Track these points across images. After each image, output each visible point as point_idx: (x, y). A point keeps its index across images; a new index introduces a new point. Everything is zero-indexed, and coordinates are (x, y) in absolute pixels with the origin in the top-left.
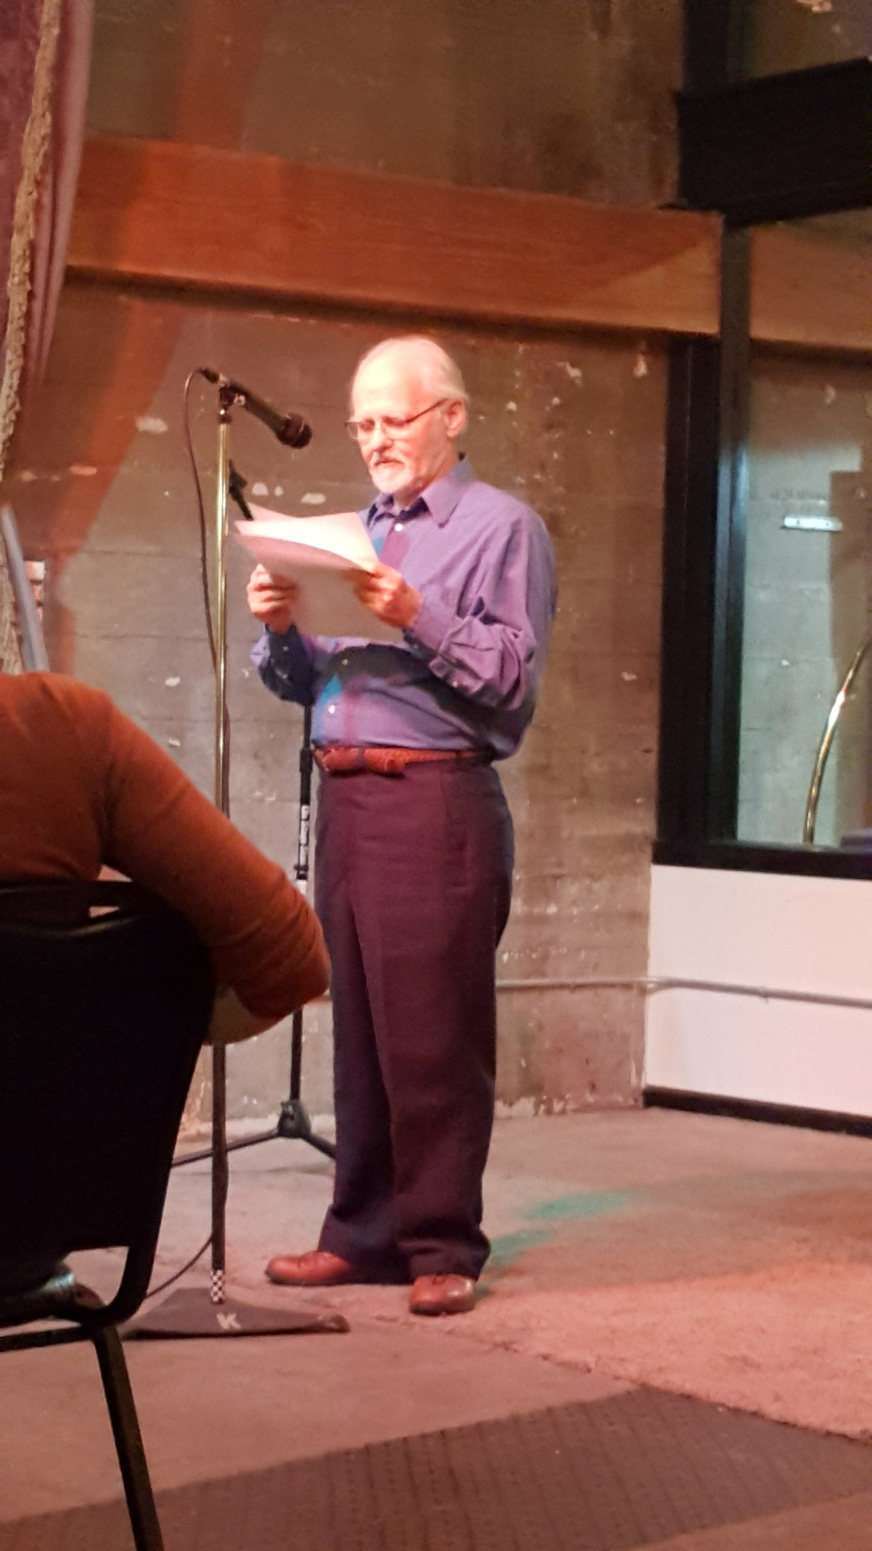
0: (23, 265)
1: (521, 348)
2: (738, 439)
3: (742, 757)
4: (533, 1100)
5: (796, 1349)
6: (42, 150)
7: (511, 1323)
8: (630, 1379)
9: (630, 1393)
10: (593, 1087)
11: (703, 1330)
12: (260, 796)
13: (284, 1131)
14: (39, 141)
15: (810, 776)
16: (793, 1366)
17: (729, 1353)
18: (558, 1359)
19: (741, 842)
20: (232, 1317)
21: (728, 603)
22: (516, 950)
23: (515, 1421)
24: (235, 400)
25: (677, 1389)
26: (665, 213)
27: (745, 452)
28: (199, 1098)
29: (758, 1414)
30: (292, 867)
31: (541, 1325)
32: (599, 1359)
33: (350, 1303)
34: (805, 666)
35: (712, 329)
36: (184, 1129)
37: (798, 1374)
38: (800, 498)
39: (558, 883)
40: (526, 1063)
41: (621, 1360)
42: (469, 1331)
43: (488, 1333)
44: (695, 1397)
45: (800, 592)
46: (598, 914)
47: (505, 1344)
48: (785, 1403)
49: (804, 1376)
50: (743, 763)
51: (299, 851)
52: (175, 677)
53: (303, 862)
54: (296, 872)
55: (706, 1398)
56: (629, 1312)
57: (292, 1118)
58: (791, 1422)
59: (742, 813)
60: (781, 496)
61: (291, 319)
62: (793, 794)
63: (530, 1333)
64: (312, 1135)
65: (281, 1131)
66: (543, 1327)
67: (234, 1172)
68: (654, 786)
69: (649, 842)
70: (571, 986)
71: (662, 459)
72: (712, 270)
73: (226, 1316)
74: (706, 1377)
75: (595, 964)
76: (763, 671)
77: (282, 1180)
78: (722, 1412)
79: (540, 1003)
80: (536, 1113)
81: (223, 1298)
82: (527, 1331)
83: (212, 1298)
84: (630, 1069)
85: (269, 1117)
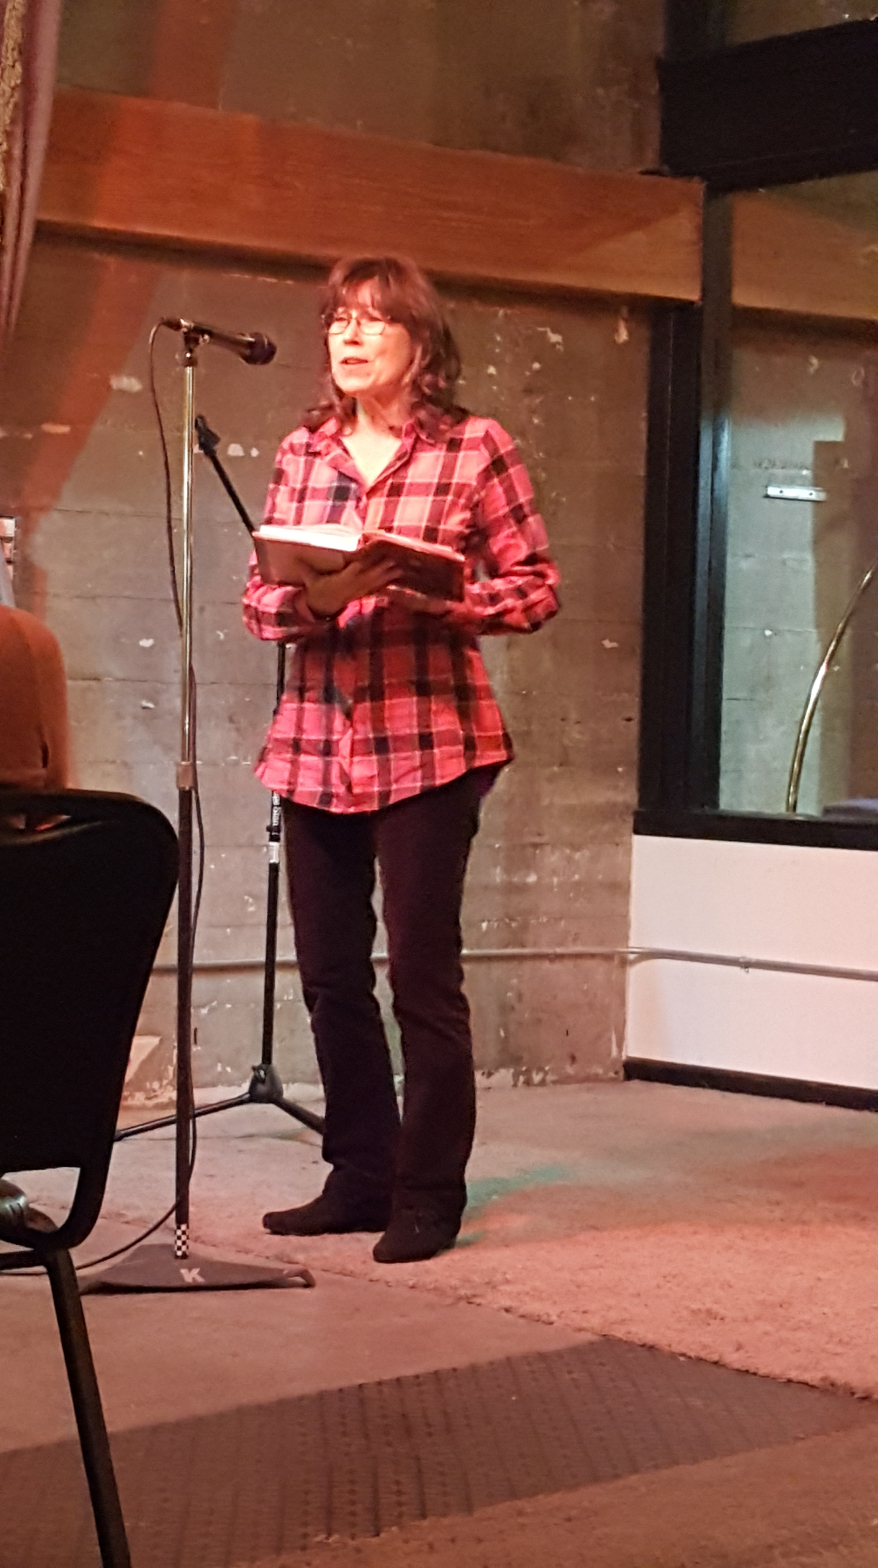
1: (501, 312)
2: (719, 408)
3: (724, 727)
4: (512, 1071)
5: (762, 1303)
6: (12, 100)
7: (476, 1278)
8: (592, 1330)
9: (592, 1343)
10: (573, 1059)
11: (669, 1285)
12: (235, 760)
13: (253, 1097)
14: (8, 90)
15: (793, 747)
16: (758, 1318)
17: (694, 1306)
18: (522, 1311)
19: (723, 811)
20: (195, 1272)
21: (710, 569)
22: (495, 919)
23: (474, 1369)
24: (201, 340)
25: (639, 1339)
26: (647, 178)
27: (727, 422)
28: (171, 1066)
29: (721, 1363)
30: (265, 829)
31: (506, 1279)
32: (562, 1312)
33: (314, 1259)
34: (788, 636)
35: (694, 296)
36: (156, 1096)
37: (763, 1326)
38: (783, 468)
39: (538, 852)
40: (505, 1033)
41: (585, 1312)
42: (432, 1286)
43: (451, 1287)
44: (657, 1347)
45: (784, 562)
46: (578, 884)
47: (468, 1298)
48: (747, 1352)
49: (769, 1328)
50: (725, 732)
51: (272, 813)
52: (148, 638)
53: (276, 823)
54: (268, 833)
55: (667, 1348)
56: (596, 1267)
57: (263, 1081)
58: (752, 1370)
59: (725, 783)
60: (764, 465)
61: (269, 280)
62: (776, 764)
63: (494, 1287)
64: (284, 1099)
65: (251, 1096)
66: (507, 1282)
67: (204, 1138)
68: (635, 756)
69: (631, 811)
70: (551, 956)
71: (643, 426)
72: (694, 237)
73: (190, 1269)
74: (669, 1328)
75: (576, 934)
76: (746, 640)
77: (253, 1145)
78: (683, 1361)
79: (520, 973)
80: (515, 1085)
81: (187, 1253)
82: (492, 1285)
83: (176, 1252)
84: (610, 1040)
85: (241, 1084)
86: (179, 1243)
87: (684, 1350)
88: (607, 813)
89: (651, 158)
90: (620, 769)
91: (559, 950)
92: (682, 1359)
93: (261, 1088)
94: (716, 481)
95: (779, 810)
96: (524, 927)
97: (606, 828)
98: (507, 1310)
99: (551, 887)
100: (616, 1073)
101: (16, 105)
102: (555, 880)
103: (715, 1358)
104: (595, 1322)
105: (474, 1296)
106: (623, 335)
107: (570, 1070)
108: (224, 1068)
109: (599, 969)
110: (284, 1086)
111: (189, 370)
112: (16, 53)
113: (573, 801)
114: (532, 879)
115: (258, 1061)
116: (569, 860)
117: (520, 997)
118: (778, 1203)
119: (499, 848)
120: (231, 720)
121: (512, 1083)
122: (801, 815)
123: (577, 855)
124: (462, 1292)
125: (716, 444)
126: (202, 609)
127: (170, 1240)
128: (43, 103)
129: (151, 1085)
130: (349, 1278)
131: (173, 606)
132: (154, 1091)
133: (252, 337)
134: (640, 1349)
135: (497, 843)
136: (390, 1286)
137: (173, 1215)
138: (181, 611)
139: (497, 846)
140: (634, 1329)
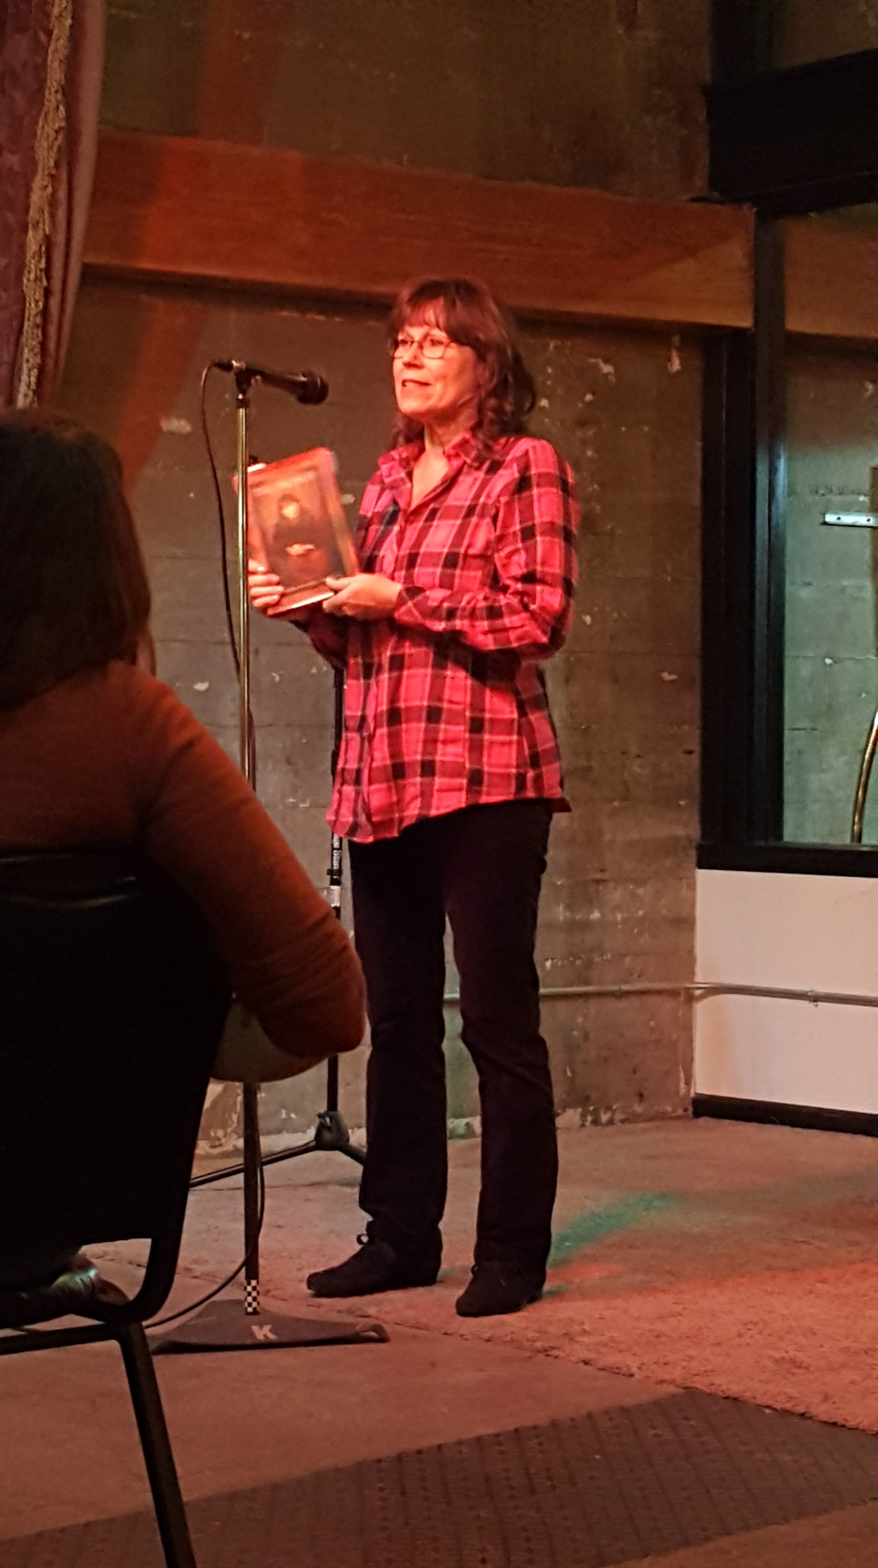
0: (40, 262)
1: (551, 345)
2: (775, 434)
3: (787, 758)
4: (580, 1110)
5: (847, 1350)
6: (56, 144)
7: (551, 1329)
8: (672, 1382)
9: (674, 1396)
10: (641, 1096)
11: (751, 1333)
12: (293, 802)
13: (319, 1144)
14: (52, 134)
15: (856, 775)
16: (843, 1366)
17: (777, 1355)
18: (601, 1364)
19: (787, 842)
20: (267, 1329)
21: (769, 600)
22: (559, 957)
23: (554, 1424)
24: (253, 381)
25: (723, 1391)
26: (697, 206)
27: (782, 447)
28: (236, 1113)
29: (807, 1415)
30: (325, 872)
31: (584, 1329)
32: (642, 1364)
33: (386, 1313)
34: (850, 664)
35: (746, 322)
36: (220, 1145)
37: (849, 1375)
38: (840, 494)
39: (601, 888)
40: (572, 1072)
41: (666, 1364)
42: (508, 1338)
43: (528, 1340)
44: (742, 1399)
45: (843, 589)
46: (642, 920)
47: (546, 1350)
48: (834, 1403)
49: (856, 1377)
50: (787, 763)
51: (332, 855)
52: (202, 681)
53: (336, 866)
54: (329, 877)
55: (752, 1401)
56: (674, 1316)
57: (329, 1129)
58: (841, 1422)
59: (789, 816)
60: (821, 492)
61: (316, 317)
62: (840, 794)
63: (571, 1339)
64: (350, 1146)
65: (317, 1143)
66: (585, 1332)
67: (270, 1187)
68: (697, 789)
69: (694, 844)
70: (616, 994)
71: (698, 455)
72: (745, 263)
73: (261, 1327)
74: (752, 1379)
75: (641, 971)
76: (806, 670)
77: (320, 1193)
78: (769, 1414)
79: (585, 1011)
80: (583, 1125)
81: (258, 1309)
82: (569, 1337)
83: (246, 1308)
84: (678, 1077)
85: (306, 1130)
86: (250, 1299)
87: (770, 1403)
88: (671, 846)
89: (700, 183)
90: (682, 803)
91: (625, 987)
92: (768, 1411)
93: (327, 1136)
94: (773, 509)
95: (845, 840)
96: (589, 965)
97: (668, 863)
98: (586, 1363)
99: (616, 923)
100: (686, 1110)
101: (59, 147)
102: (619, 917)
103: (801, 1409)
104: (676, 1373)
105: (553, 1348)
106: (676, 365)
107: (638, 1109)
108: (288, 1114)
109: (666, 1005)
110: (350, 1131)
111: (242, 412)
112: (59, 96)
113: (635, 836)
114: (596, 915)
115: (323, 1108)
116: (633, 895)
117: (586, 1036)
118: (857, 1244)
119: (561, 885)
120: (289, 762)
121: (580, 1122)
122: (866, 846)
123: (641, 891)
124: (539, 1345)
125: (773, 471)
126: (257, 651)
127: (239, 1295)
128: (87, 147)
129: (215, 1133)
130: (424, 1332)
131: (229, 650)
132: (219, 1139)
133: (304, 376)
134: (724, 1401)
135: (559, 880)
136: (467, 1340)
137: (243, 1270)
138: (238, 655)
139: (559, 883)
140: (718, 1380)
